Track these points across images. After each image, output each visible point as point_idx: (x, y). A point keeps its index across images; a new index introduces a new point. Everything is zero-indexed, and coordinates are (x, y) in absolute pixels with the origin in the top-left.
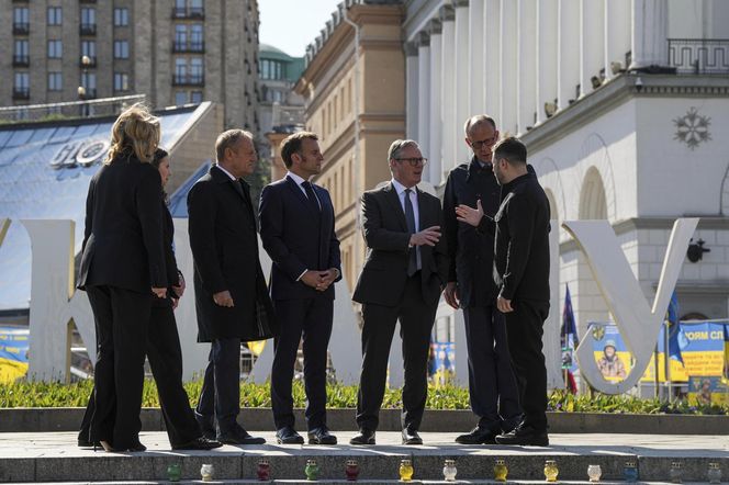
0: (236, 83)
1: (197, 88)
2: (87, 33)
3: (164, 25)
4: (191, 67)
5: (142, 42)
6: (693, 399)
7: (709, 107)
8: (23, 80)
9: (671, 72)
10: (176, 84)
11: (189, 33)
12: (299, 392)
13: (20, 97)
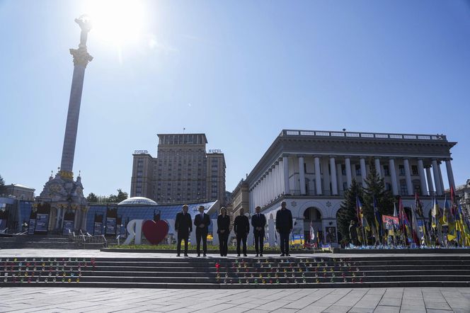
0: (222, 197)
1: (215, 198)
2: (199, 189)
3: (211, 188)
4: (215, 194)
5: (207, 191)
6: (296, 248)
7: (296, 200)
8: (189, 197)
9: (290, 195)
10: (212, 197)
11: (214, 189)
12: (241, 248)
13: (189, 199)
